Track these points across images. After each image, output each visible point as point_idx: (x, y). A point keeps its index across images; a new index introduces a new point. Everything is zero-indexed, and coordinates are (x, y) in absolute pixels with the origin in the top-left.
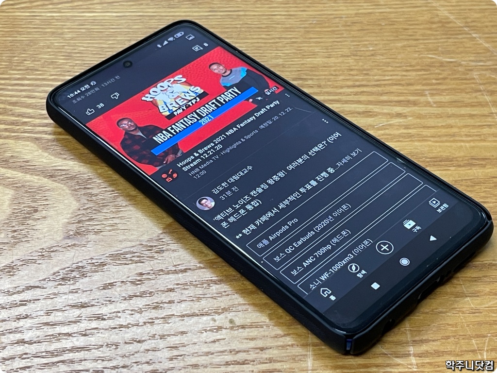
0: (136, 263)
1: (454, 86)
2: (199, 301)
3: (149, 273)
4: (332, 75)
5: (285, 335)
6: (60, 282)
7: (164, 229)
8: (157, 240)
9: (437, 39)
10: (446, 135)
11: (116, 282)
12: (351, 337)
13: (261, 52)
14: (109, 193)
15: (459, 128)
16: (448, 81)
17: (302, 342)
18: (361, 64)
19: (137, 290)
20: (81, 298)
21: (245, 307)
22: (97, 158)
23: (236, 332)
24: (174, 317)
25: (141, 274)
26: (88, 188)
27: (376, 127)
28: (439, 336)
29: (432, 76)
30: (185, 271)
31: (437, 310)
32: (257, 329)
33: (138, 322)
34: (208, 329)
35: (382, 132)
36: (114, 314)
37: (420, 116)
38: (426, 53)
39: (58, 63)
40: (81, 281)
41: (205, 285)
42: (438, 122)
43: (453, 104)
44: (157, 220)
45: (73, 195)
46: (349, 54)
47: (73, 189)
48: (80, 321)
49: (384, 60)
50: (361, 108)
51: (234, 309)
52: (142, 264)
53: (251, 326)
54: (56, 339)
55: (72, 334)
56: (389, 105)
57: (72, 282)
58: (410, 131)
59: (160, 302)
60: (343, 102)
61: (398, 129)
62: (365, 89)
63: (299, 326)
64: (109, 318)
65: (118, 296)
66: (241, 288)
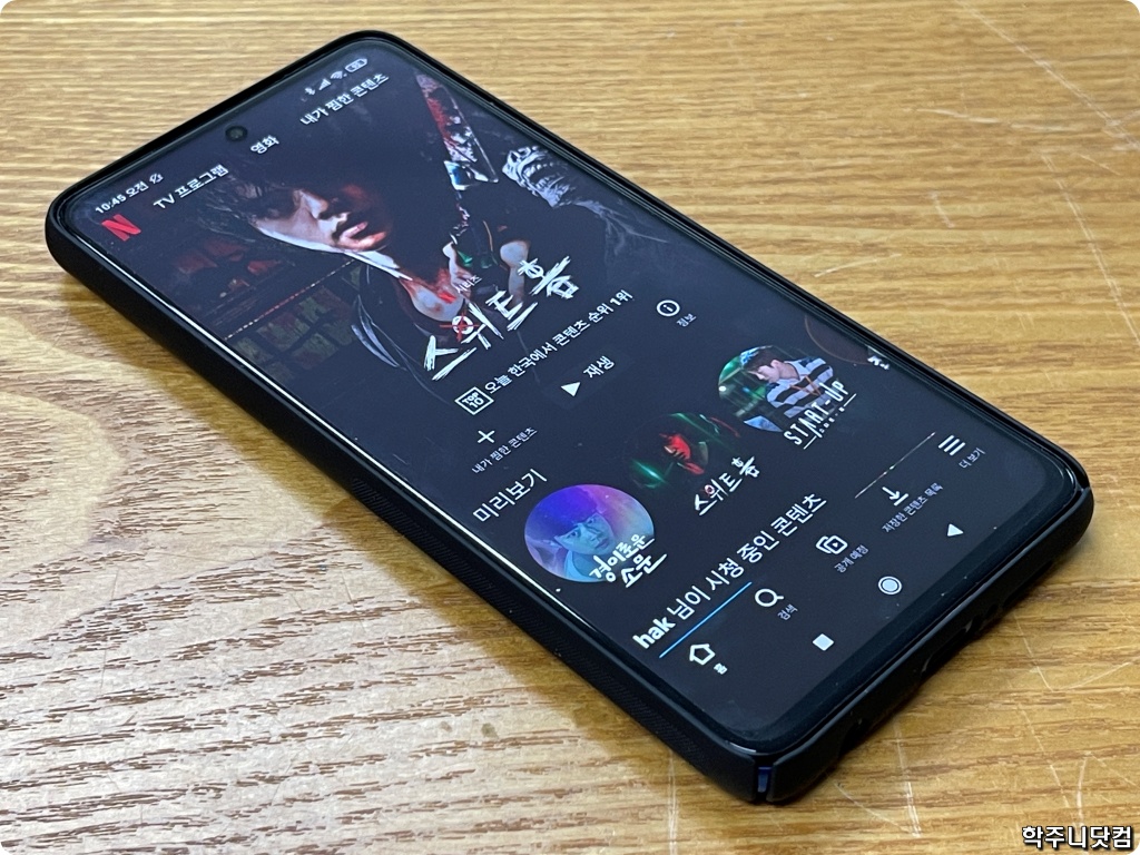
0: (262, 596)
1: (997, 181)
2: (410, 684)
3: (292, 620)
4: (714, 156)
5: (614, 760)
6: (84, 644)
7: (327, 515)
8: (312, 543)
9: (955, 72)
10: (981, 293)
11: (214, 642)
12: (769, 761)
13: (547, 104)
14: (197, 434)
15: (1011, 275)
16: (983, 169)
17: (654, 775)
18: (779, 130)
19: (266, 660)
20: (132, 680)
21: (518, 696)
22: (167, 353)
23: (499, 754)
24: (352, 721)
25: (274, 623)
26: (147, 424)
27: (817, 275)
28: (972, 757)
29: (943, 158)
30: (378, 613)
31: (967, 697)
32: (548, 746)
33: (267, 735)
34: (434, 747)
35: (832, 287)
36: (212, 717)
37: (918, 251)
38: (931, 104)
39: (73, 134)
40: (132, 639)
41: (423, 647)
42: (960, 263)
43: (993, 220)
44: (311, 497)
45: (110, 439)
46: (753, 109)
47: (110, 425)
48: (132, 734)
49: (834, 122)
50: (783, 231)
51: (493, 701)
52: (275, 599)
53: (533, 741)
54: (73, 776)
55: (111, 764)
56: (846, 226)
57: (110, 643)
58: (895, 284)
59: (319, 687)
60: (740, 220)
61: (868, 280)
62: (790, 189)
63: (647, 739)
64: (200, 727)
65: (220, 675)
66: (508, 653)
